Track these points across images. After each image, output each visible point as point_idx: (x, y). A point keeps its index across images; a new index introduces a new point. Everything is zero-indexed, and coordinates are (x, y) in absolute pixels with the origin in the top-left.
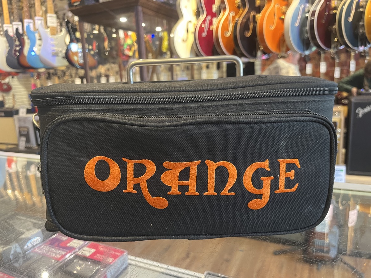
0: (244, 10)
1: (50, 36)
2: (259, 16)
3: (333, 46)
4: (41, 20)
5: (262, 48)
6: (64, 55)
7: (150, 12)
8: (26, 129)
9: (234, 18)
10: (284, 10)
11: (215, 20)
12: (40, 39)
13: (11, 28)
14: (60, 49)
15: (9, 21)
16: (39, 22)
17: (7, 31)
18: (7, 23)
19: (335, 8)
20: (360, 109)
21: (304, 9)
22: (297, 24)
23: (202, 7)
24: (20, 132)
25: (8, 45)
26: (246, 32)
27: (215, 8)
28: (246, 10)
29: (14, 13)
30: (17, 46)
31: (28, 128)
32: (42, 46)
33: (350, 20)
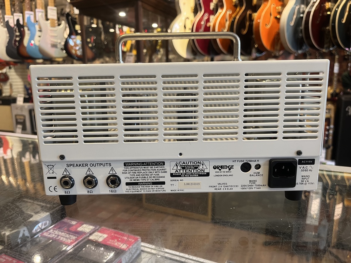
0: (242, 8)
1: (50, 28)
2: (255, 15)
3: (325, 46)
4: (42, 12)
5: (256, 46)
6: (63, 47)
7: (149, 8)
8: (22, 117)
9: (230, 16)
10: (280, 10)
11: (212, 18)
12: (40, 31)
13: (12, 19)
14: (59, 41)
15: (10, 13)
16: (40, 14)
17: (8, 22)
18: (9, 15)
19: (330, 10)
20: (349, 108)
21: (299, 9)
22: (292, 24)
23: (200, 4)
24: (16, 120)
25: (8, 35)
26: (243, 30)
27: (212, 6)
28: (244, 8)
29: (16, 5)
30: (17, 36)
31: (24, 116)
32: (42, 37)
33: (343, 21)
